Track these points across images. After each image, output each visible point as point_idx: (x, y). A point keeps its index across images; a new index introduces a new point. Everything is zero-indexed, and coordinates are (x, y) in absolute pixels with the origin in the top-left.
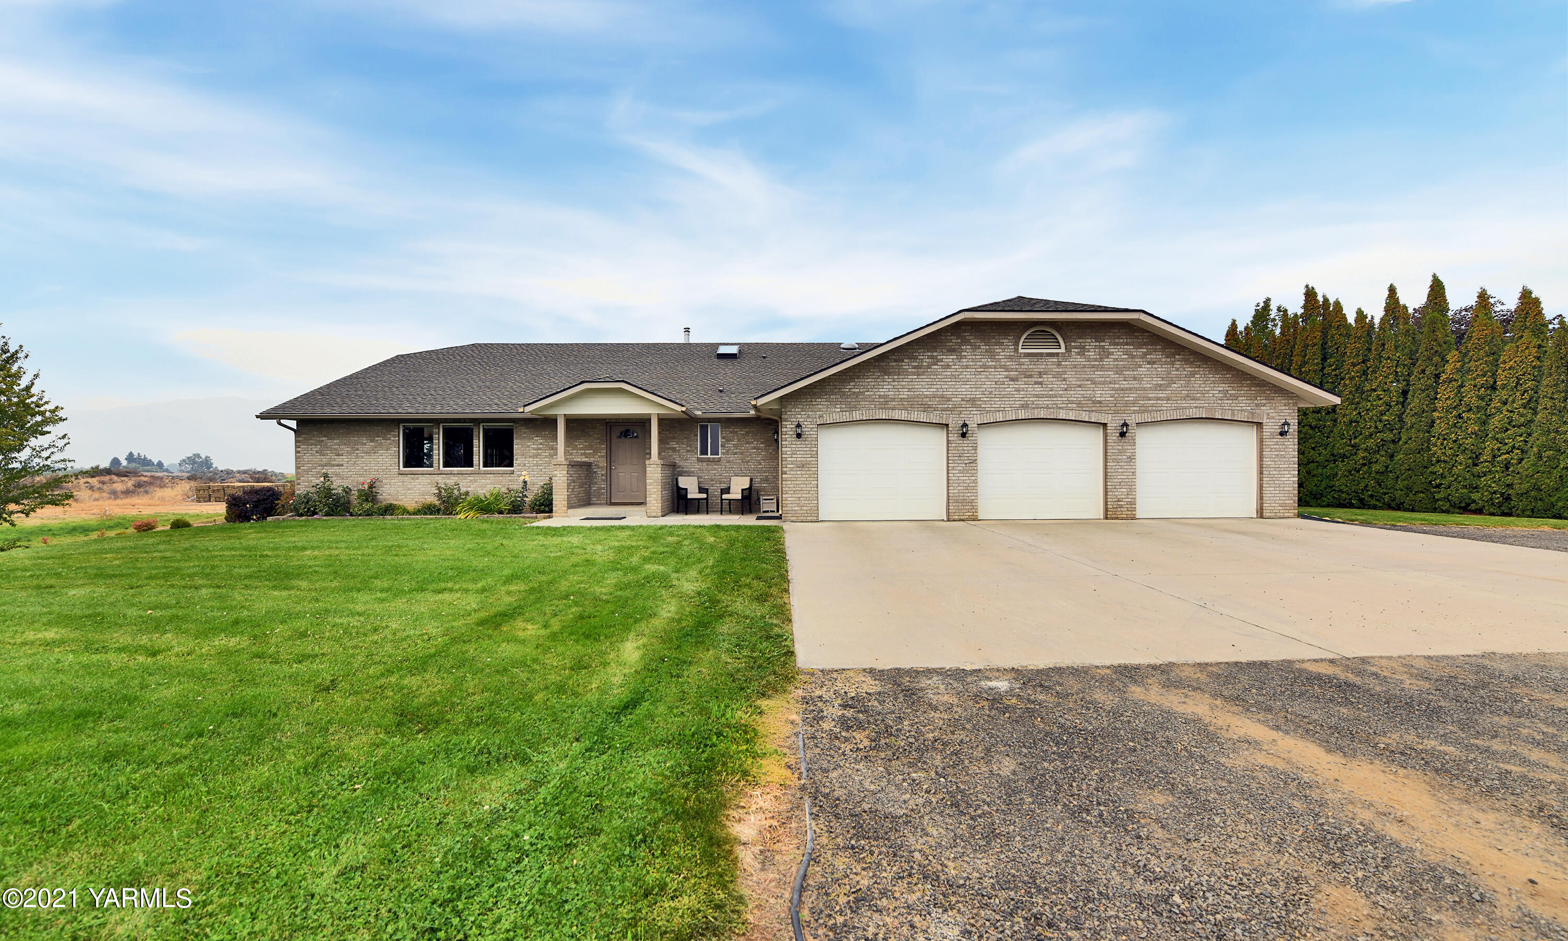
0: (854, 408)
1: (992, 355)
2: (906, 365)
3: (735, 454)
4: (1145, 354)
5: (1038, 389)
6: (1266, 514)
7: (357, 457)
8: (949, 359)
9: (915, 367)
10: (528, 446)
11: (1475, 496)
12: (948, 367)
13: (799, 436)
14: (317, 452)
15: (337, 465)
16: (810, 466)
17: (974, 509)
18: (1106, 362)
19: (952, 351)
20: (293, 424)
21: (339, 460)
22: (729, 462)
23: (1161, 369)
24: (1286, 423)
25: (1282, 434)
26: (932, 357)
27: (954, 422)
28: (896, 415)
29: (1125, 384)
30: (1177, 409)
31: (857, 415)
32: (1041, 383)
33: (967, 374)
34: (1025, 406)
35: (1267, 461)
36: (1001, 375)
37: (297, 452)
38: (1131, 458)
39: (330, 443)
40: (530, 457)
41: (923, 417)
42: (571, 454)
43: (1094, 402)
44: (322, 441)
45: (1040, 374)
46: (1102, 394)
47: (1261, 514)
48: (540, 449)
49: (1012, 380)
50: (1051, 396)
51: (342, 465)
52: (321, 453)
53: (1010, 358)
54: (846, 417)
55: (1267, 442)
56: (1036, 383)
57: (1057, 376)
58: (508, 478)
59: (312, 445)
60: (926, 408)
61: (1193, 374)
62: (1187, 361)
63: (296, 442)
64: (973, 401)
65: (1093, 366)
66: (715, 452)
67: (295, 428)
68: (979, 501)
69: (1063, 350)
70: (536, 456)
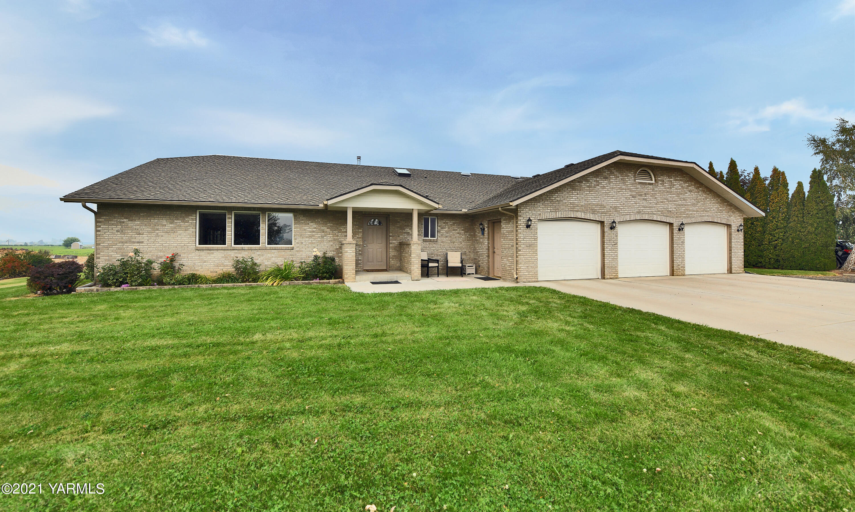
0: (556, 210)
1: (624, 181)
2: (584, 184)
3: (447, 237)
4: (688, 186)
5: (645, 203)
6: (733, 272)
7: (157, 235)
8: (604, 183)
9: (588, 187)
10: (305, 230)
12: (604, 187)
13: (528, 226)
14: (118, 231)
15: (138, 242)
16: (533, 246)
17: (616, 272)
18: (673, 189)
19: (606, 178)
20: (94, 207)
21: (139, 238)
22: (442, 242)
23: (694, 195)
24: (741, 225)
25: (738, 231)
26: (597, 181)
27: (607, 221)
28: (579, 215)
29: (680, 202)
30: (701, 216)
31: (559, 215)
32: (646, 200)
33: (612, 193)
34: (639, 213)
35: (733, 244)
36: (628, 194)
37: (97, 231)
38: (683, 242)
39: (130, 224)
40: (307, 237)
41: (592, 217)
42: (337, 236)
43: (668, 211)
44: (123, 222)
45: (645, 194)
46: (671, 207)
47: (730, 271)
48: (314, 232)
49: (633, 197)
50: (650, 207)
51: (142, 242)
52: (122, 231)
53: (632, 184)
54: (553, 215)
55: (733, 235)
56: (644, 199)
57: (653, 195)
58: (289, 252)
59: (113, 225)
60: (594, 212)
61: (706, 198)
62: (703, 191)
63: (96, 222)
64: (616, 208)
65: (668, 192)
66: (433, 236)
67: (96, 210)
68: (619, 267)
69: (653, 182)
70: (310, 237)
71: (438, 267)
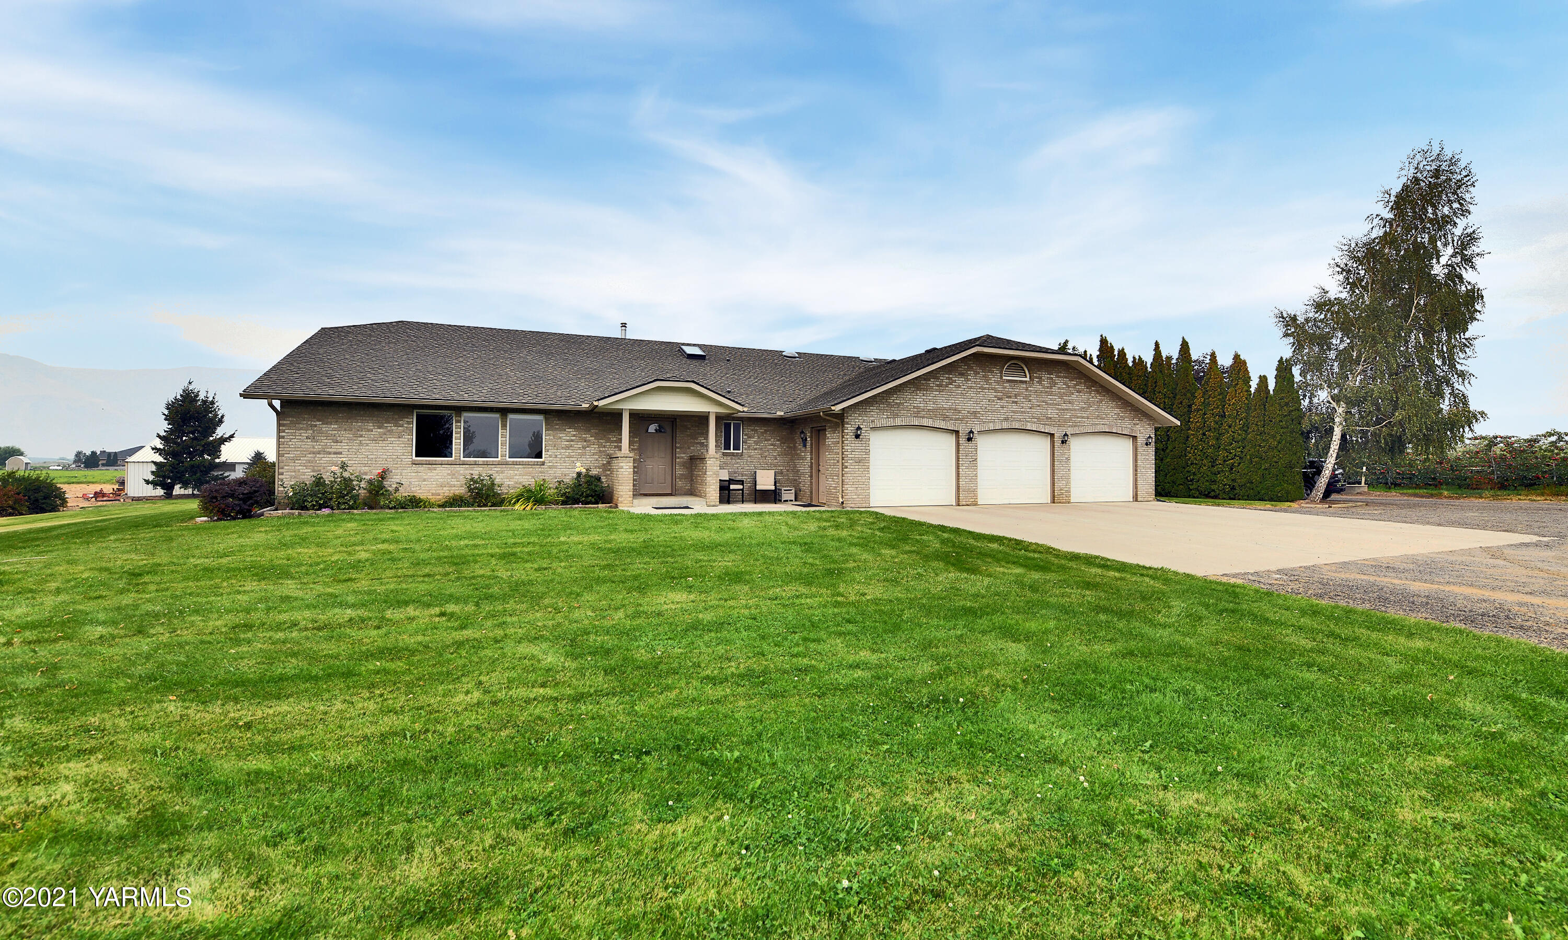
0: (896, 416)
1: (987, 380)
2: (932, 383)
3: (756, 449)
4: (1076, 385)
5: (1015, 407)
6: (1139, 499)
7: (361, 443)
8: (960, 380)
9: (937, 386)
10: (560, 438)
11: (1214, 487)
12: (959, 386)
13: (857, 436)
14: (307, 438)
15: (335, 453)
16: (863, 462)
17: (976, 496)
18: (1055, 389)
19: (962, 374)
20: (277, 404)
21: (336, 447)
22: (750, 456)
23: (1085, 397)
24: (1150, 437)
25: (1147, 444)
26: (948, 378)
27: (963, 429)
28: (925, 422)
29: (1064, 406)
30: (1093, 424)
31: (898, 422)
32: (1016, 402)
33: (971, 393)
34: (1006, 419)
35: (1139, 463)
36: (991, 395)
37: (279, 437)
38: (1068, 459)
39: (325, 428)
40: (562, 448)
41: (942, 425)
42: (604, 447)
43: (1047, 418)
44: (316, 426)
45: (1016, 396)
46: (1052, 412)
47: (1136, 498)
48: (572, 441)
49: (999, 399)
50: (1022, 412)
51: (341, 453)
52: (313, 438)
53: (998, 382)
54: (891, 422)
55: (1140, 450)
56: (1013, 402)
57: (1026, 397)
58: (538, 469)
59: (301, 429)
60: (945, 418)
61: (1101, 401)
62: (1097, 392)
63: (279, 425)
64: (975, 413)
65: (1046, 392)
66: (737, 447)
67: (279, 409)
68: (979, 490)
69: (1028, 379)
70: (567, 448)
71: (742, 490)
